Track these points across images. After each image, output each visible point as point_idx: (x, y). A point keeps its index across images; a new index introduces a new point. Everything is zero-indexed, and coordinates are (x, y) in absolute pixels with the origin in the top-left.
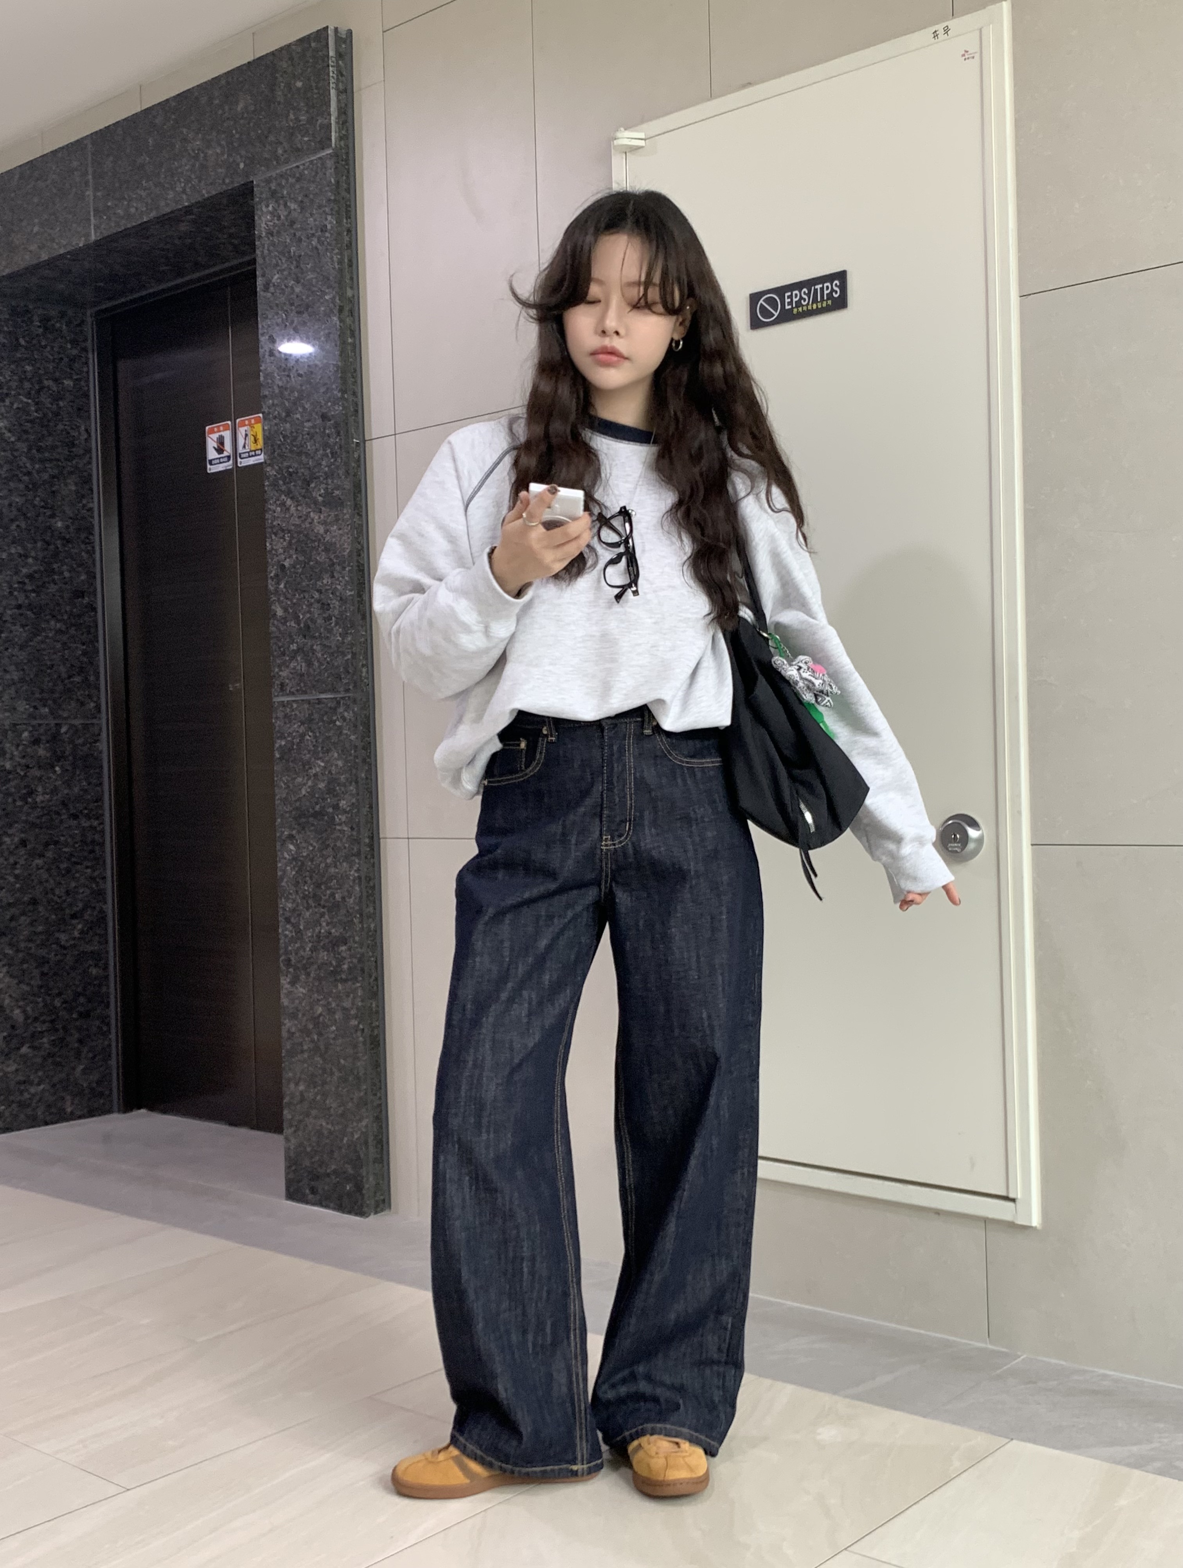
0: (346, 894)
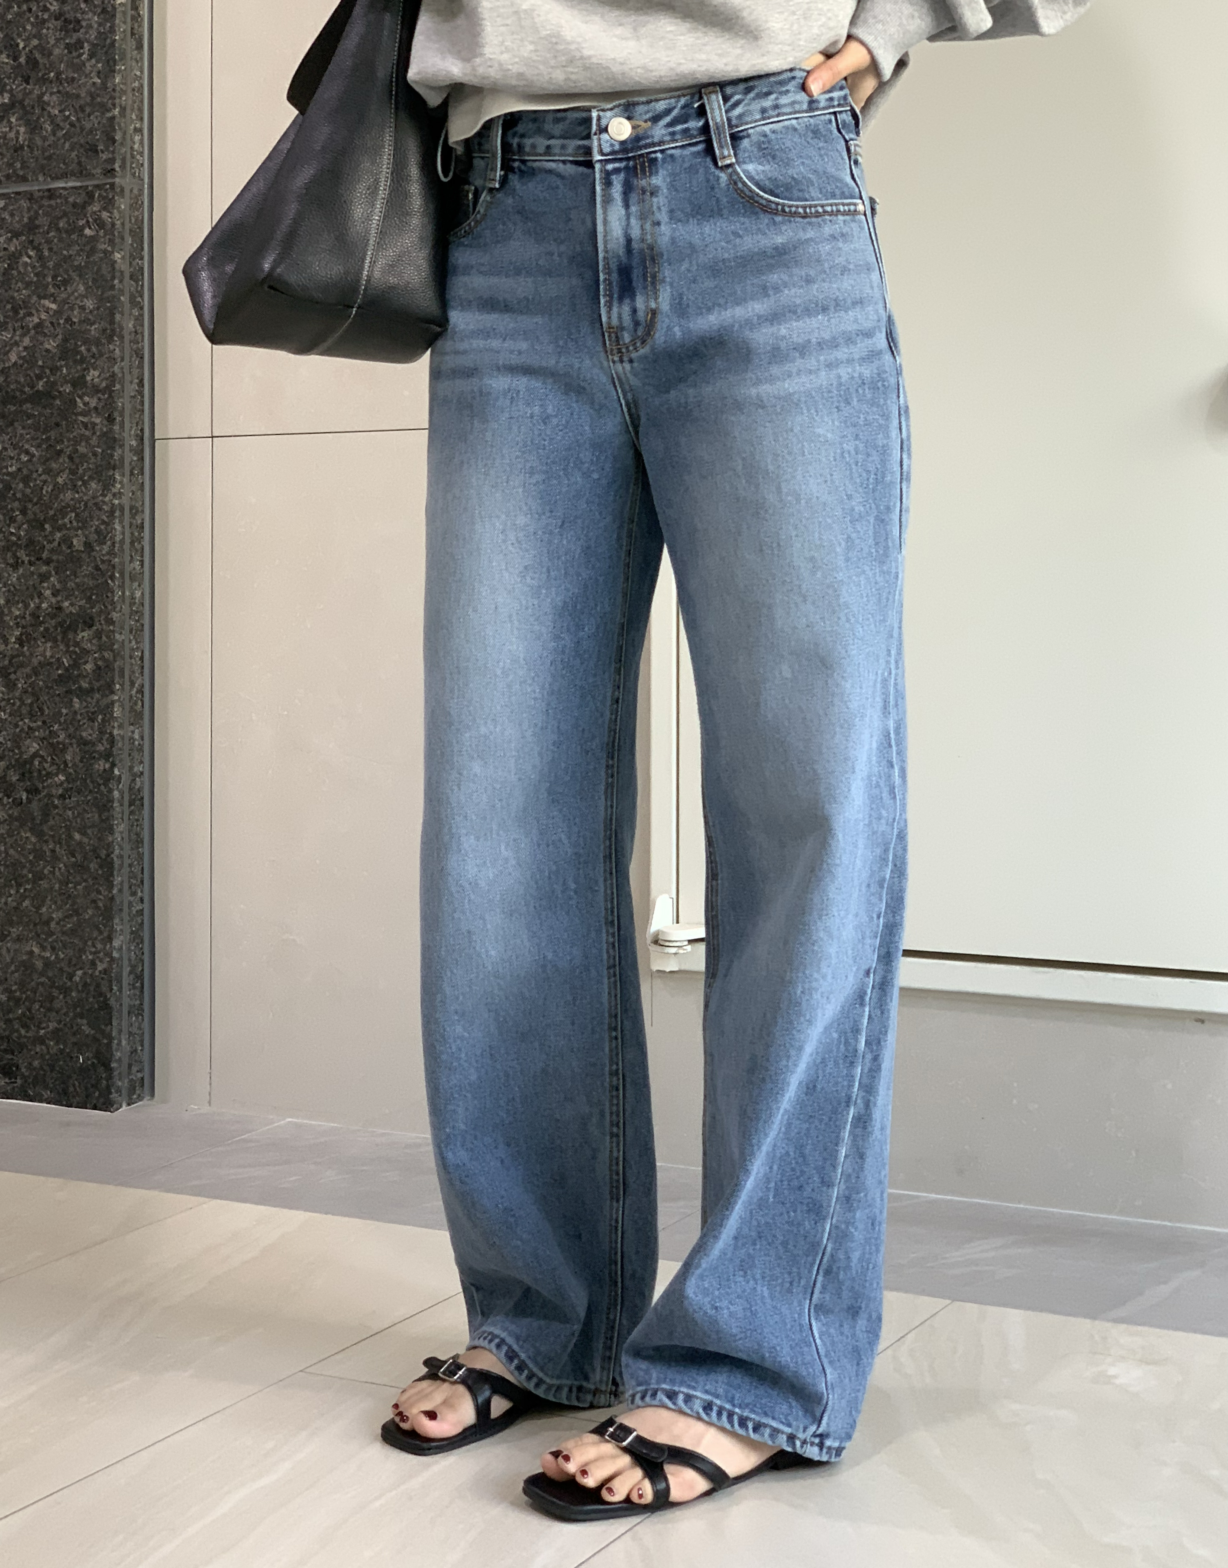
0: (94, 537)
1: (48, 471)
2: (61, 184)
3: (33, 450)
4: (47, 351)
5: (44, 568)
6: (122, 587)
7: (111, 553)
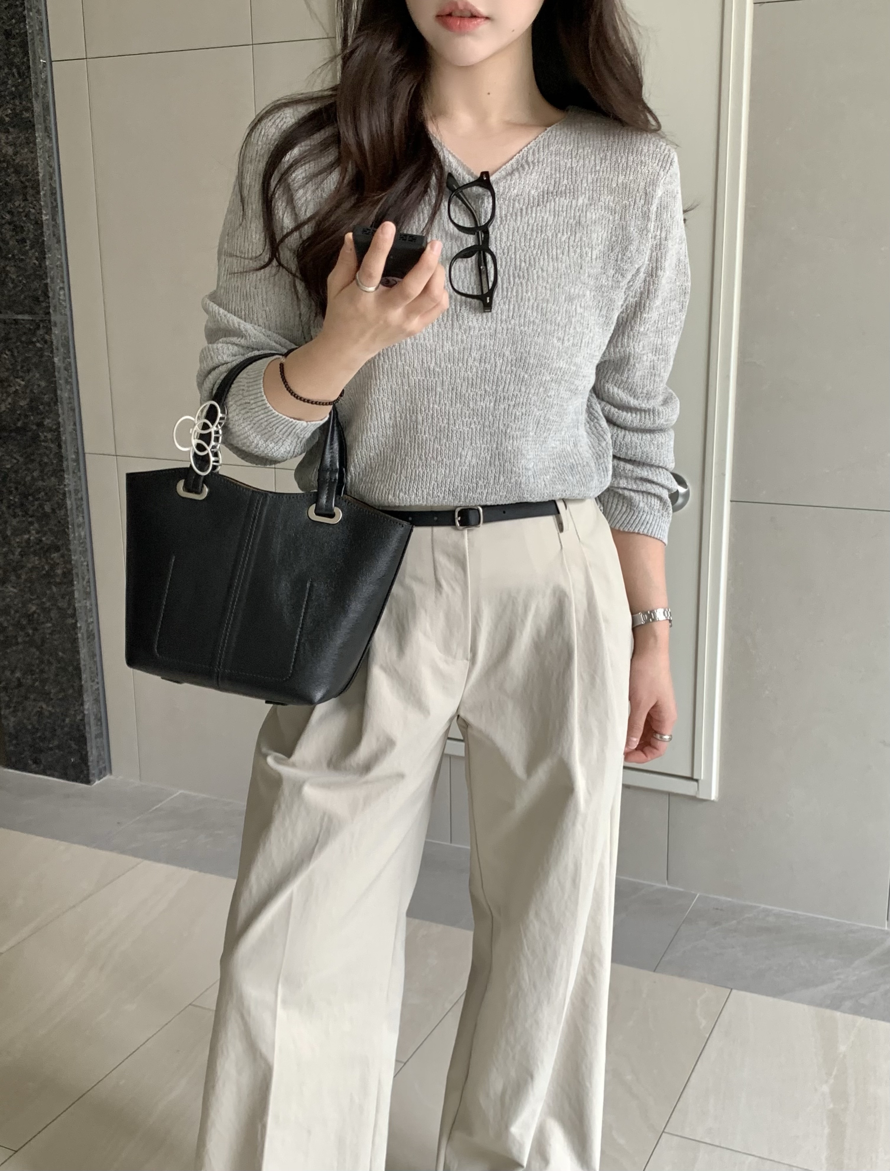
0: (56, 506)
1: (28, 469)
2: (20, 317)
3: (18, 458)
4: (22, 407)
6: (74, 533)
7: (66, 515)
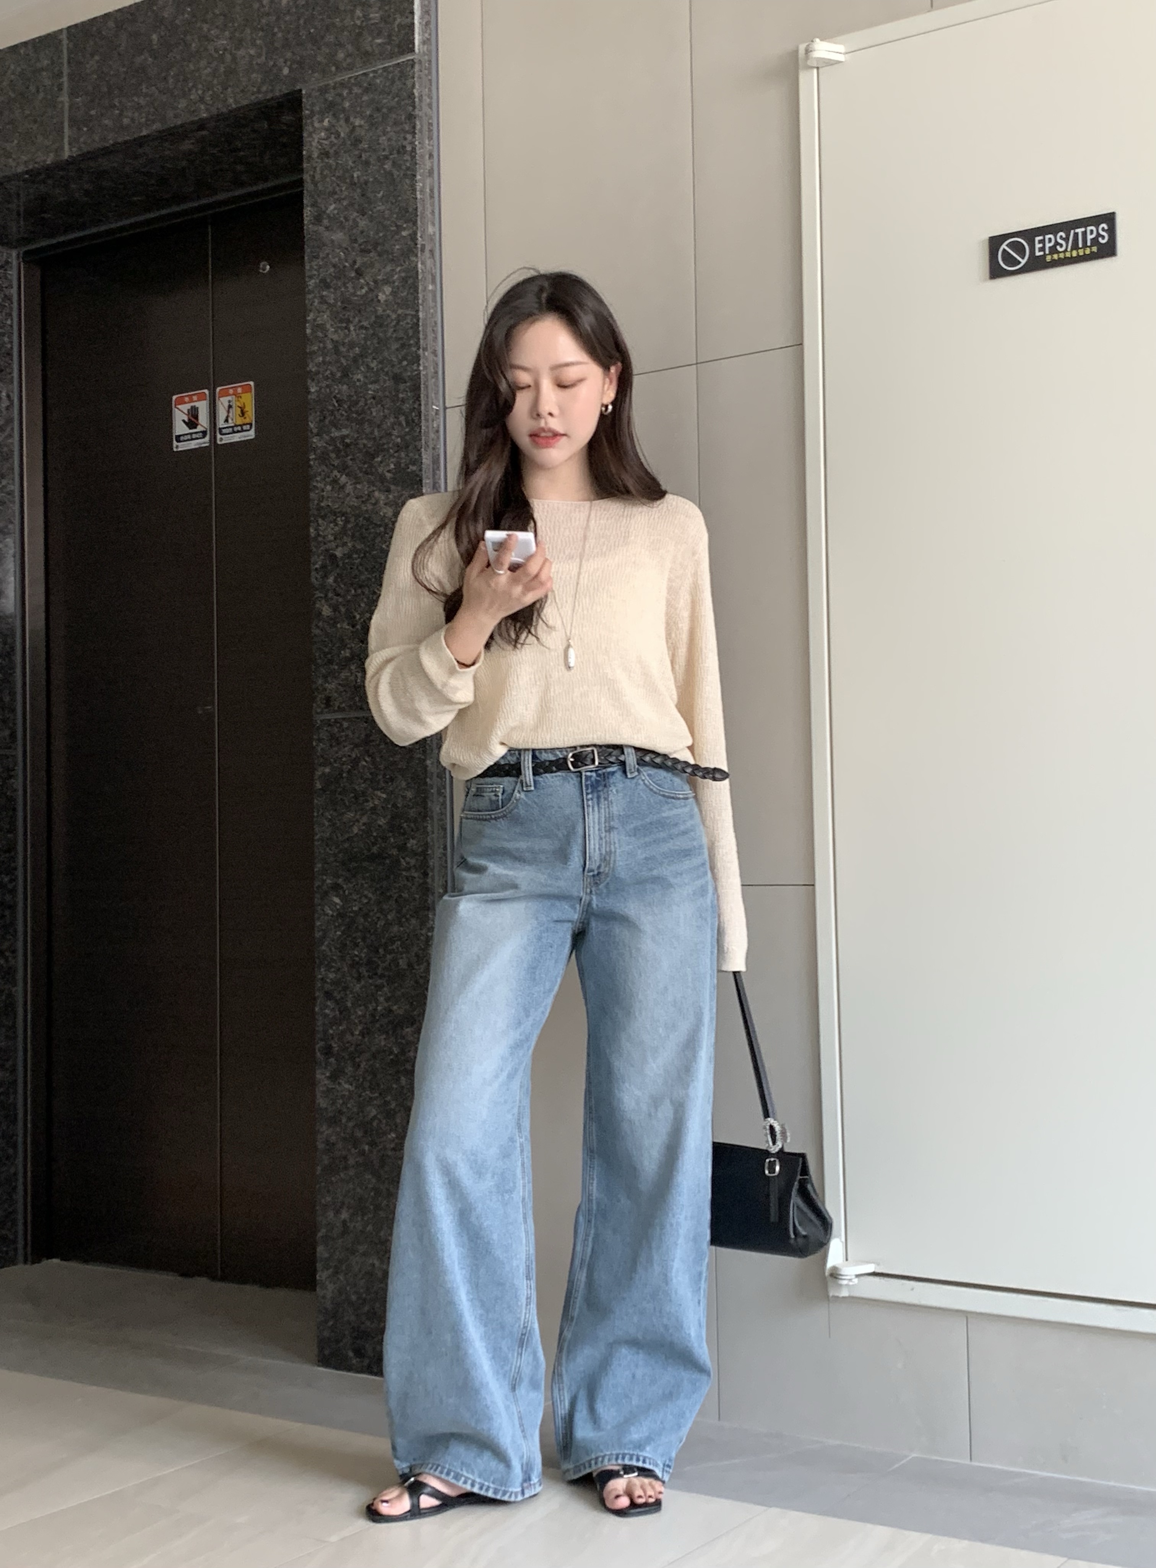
0: (415, 959)
5: (379, 981)
